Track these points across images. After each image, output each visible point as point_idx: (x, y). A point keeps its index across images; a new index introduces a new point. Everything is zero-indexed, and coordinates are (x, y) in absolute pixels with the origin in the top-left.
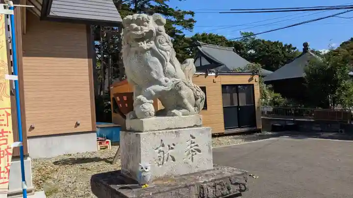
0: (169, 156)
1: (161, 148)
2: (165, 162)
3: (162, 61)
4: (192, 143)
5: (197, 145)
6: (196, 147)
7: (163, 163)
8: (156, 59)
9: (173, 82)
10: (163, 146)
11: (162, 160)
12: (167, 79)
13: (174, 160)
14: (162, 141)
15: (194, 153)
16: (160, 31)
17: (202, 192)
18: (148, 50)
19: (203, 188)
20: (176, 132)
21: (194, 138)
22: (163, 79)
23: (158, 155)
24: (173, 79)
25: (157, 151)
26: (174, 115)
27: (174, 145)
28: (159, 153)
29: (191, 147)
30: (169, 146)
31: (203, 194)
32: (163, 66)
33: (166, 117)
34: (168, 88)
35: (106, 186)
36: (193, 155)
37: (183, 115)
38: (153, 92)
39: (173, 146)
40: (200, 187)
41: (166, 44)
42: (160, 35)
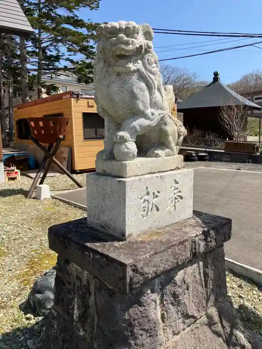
0: (154, 206)
1: (146, 197)
2: (149, 213)
3: (150, 87)
4: (175, 189)
5: (180, 192)
6: (178, 194)
7: (147, 214)
8: (143, 85)
9: (159, 114)
10: (148, 194)
11: (146, 211)
12: (153, 110)
13: (158, 210)
14: (147, 188)
15: (177, 201)
16: (150, 48)
17: (194, 247)
18: (135, 71)
19: (195, 242)
20: (161, 176)
21: (177, 182)
22: (149, 111)
23: (144, 205)
24: (160, 111)
25: (142, 200)
26: (157, 156)
27: (158, 192)
28: (144, 203)
29: (174, 194)
30: (154, 193)
31: (195, 249)
32: (151, 95)
33: (149, 159)
34: (153, 123)
35: (77, 243)
36: (176, 203)
37: (166, 156)
38: (138, 127)
39: (157, 194)
40: (192, 242)
41: (154, 65)
42: (149, 52)
